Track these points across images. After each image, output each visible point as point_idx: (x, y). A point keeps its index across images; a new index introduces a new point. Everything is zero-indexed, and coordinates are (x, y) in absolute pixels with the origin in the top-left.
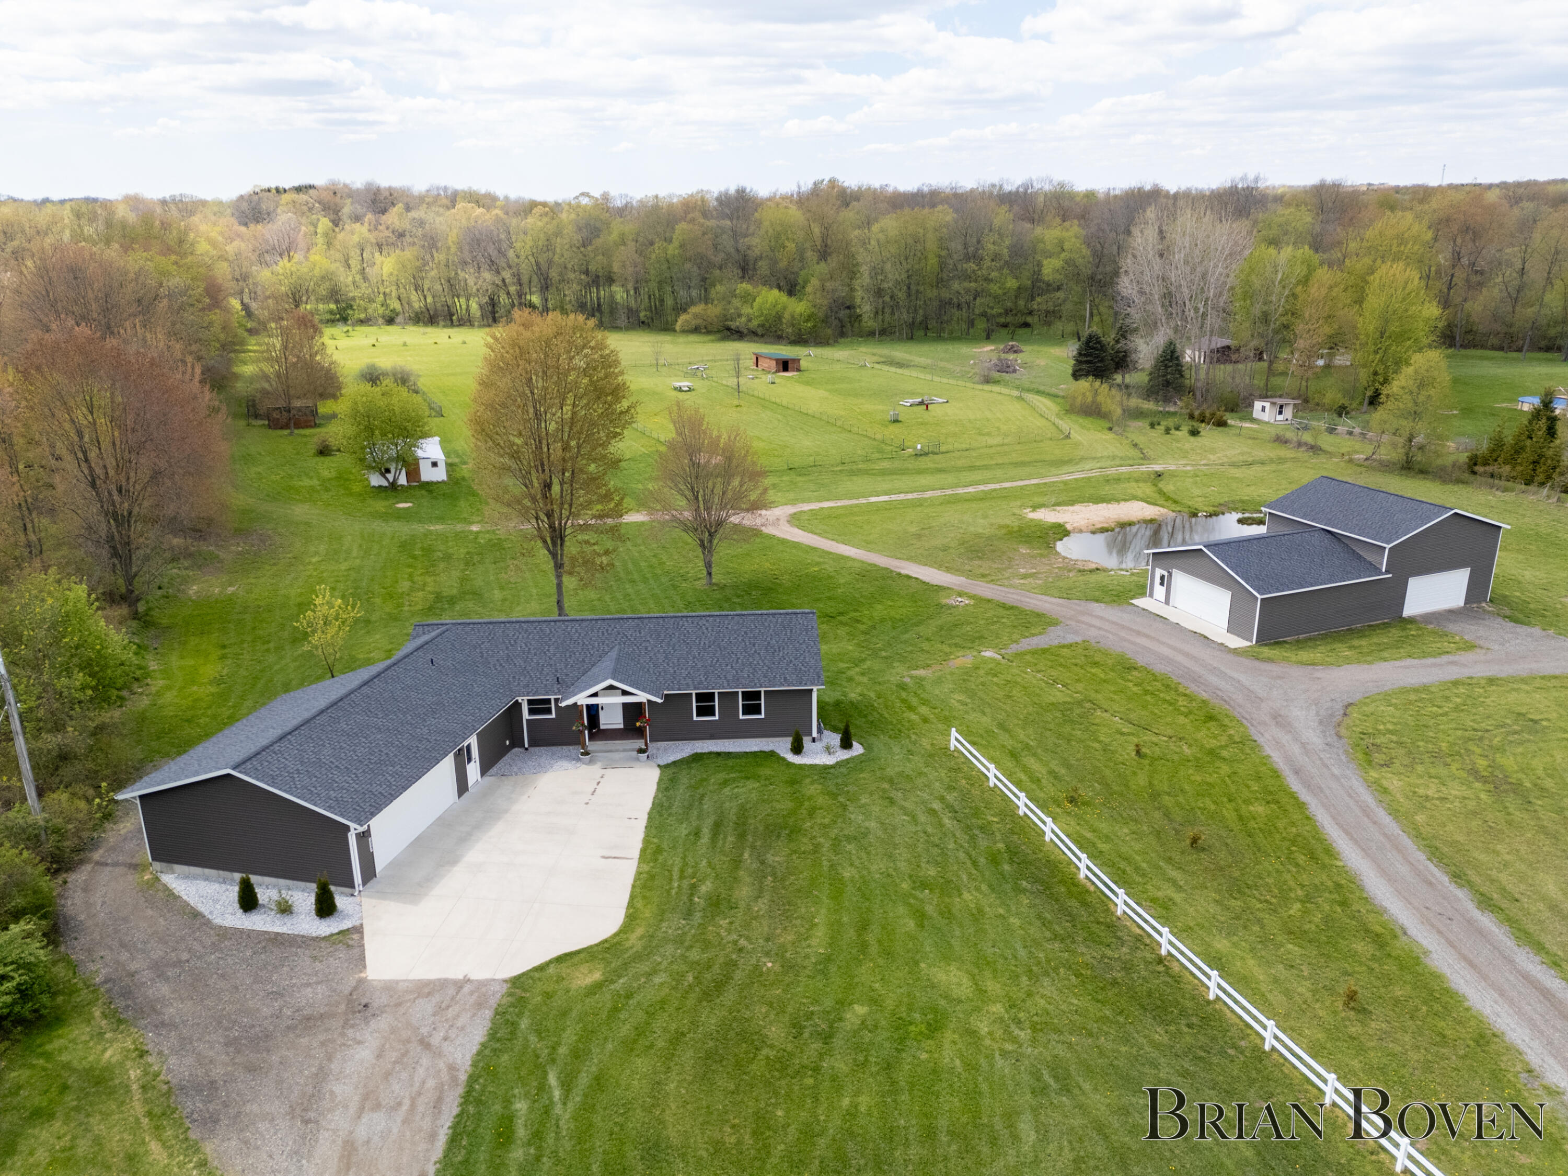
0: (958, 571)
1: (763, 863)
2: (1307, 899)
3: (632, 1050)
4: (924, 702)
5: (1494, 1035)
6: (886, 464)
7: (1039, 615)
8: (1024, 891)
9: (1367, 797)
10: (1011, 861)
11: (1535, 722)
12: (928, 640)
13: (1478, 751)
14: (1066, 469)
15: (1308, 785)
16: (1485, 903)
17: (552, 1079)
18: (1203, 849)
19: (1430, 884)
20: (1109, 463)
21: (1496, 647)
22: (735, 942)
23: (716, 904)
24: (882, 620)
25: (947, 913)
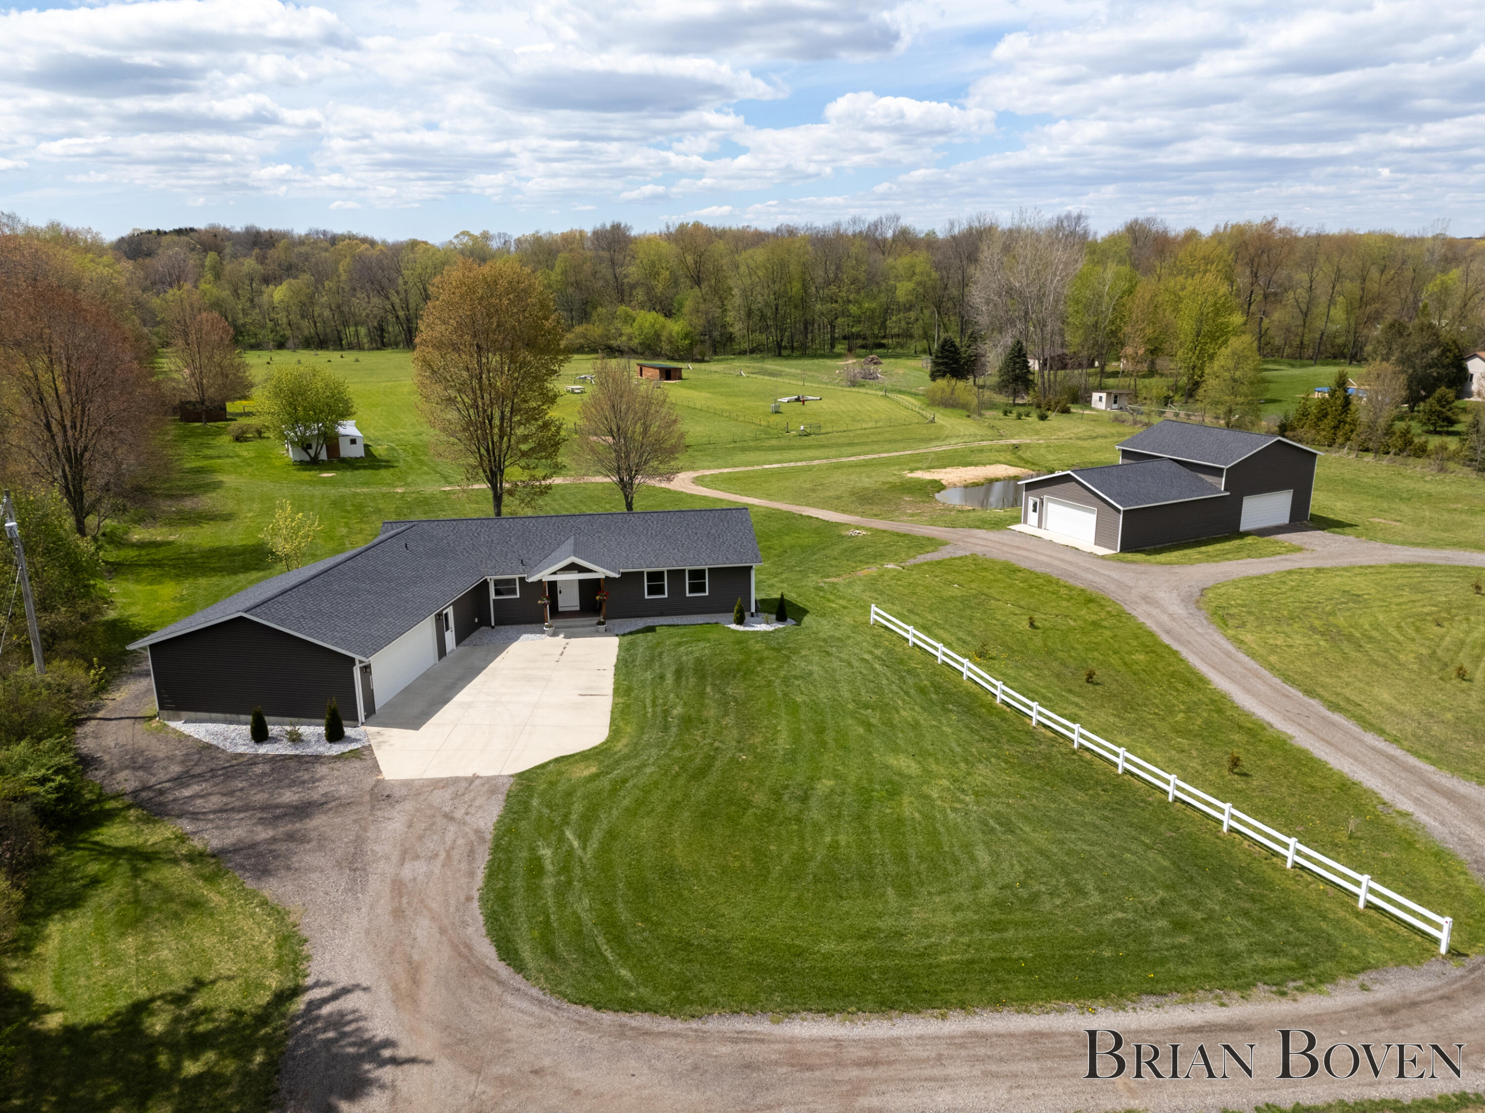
0: (851, 513)
1: (724, 694)
2: (1189, 710)
3: (636, 814)
4: (840, 598)
5: (1354, 783)
6: (774, 442)
7: (929, 539)
8: (951, 711)
9: (1230, 647)
10: (937, 693)
11: (1359, 596)
12: (835, 559)
13: (1314, 615)
14: (934, 444)
15: (1179, 641)
16: (1334, 707)
17: (569, 834)
18: (1098, 684)
19: (1288, 696)
20: (971, 439)
21: (1319, 549)
22: (712, 744)
23: (687, 722)
24: (792, 547)
25: (891, 725)
